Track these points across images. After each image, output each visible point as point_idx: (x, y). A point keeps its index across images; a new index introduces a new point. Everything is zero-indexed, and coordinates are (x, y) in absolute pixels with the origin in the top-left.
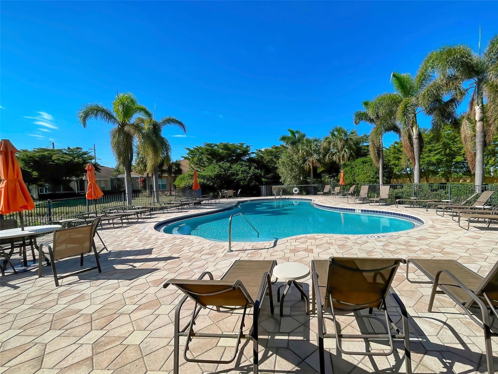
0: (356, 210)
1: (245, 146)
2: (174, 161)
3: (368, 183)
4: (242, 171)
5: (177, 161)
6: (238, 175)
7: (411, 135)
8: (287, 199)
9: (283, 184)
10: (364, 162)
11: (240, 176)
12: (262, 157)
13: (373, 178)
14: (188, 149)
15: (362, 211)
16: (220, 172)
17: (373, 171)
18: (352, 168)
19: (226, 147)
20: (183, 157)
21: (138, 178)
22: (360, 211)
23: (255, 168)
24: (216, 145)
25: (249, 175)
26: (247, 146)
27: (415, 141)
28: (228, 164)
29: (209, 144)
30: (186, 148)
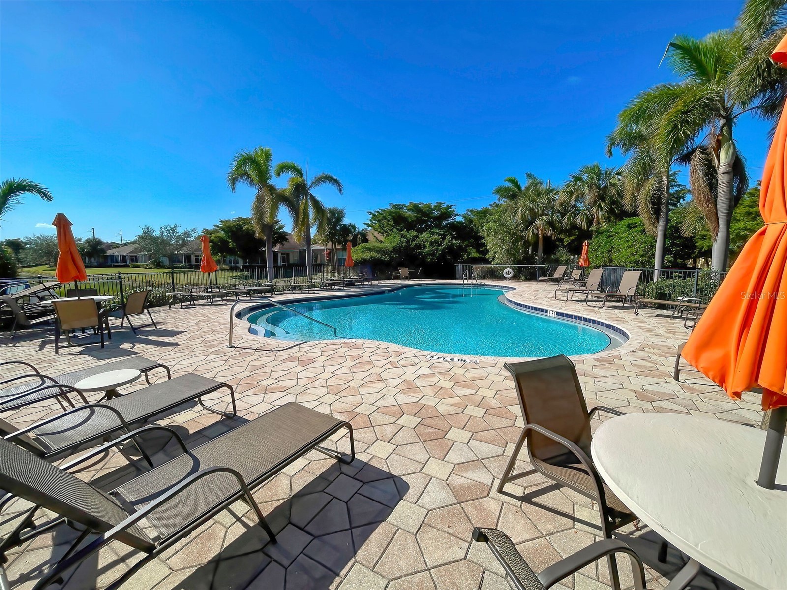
0: (549, 311)
1: (444, 206)
2: (360, 230)
3: (633, 264)
4: (431, 243)
5: (362, 230)
6: (424, 247)
7: (714, 167)
8: (483, 285)
9: (490, 263)
10: (630, 227)
11: (428, 249)
12: (471, 221)
13: (642, 256)
14: (370, 213)
15: (558, 314)
16: (400, 243)
17: (646, 243)
18: (610, 236)
19: (415, 208)
20: (365, 224)
21: (323, 250)
22: (554, 315)
23: (453, 237)
24: (403, 206)
25: (441, 248)
26: (448, 206)
27: (723, 179)
28: (415, 233)
29: (396, 205)
30: (368, 212)
